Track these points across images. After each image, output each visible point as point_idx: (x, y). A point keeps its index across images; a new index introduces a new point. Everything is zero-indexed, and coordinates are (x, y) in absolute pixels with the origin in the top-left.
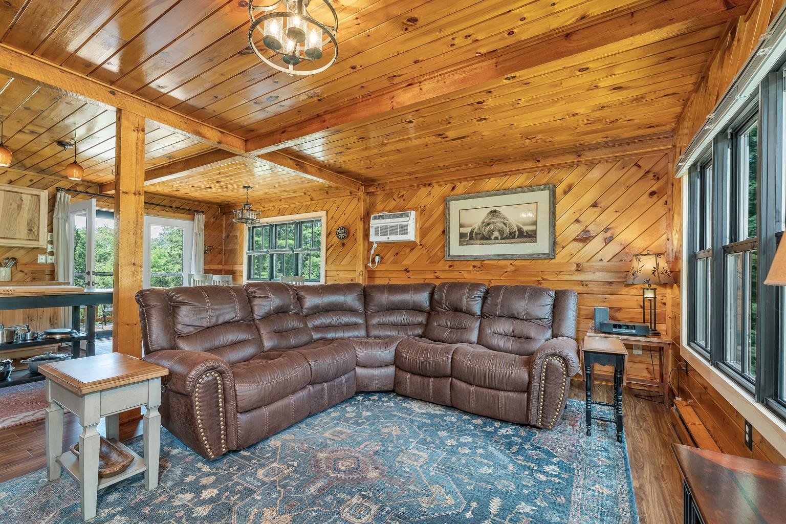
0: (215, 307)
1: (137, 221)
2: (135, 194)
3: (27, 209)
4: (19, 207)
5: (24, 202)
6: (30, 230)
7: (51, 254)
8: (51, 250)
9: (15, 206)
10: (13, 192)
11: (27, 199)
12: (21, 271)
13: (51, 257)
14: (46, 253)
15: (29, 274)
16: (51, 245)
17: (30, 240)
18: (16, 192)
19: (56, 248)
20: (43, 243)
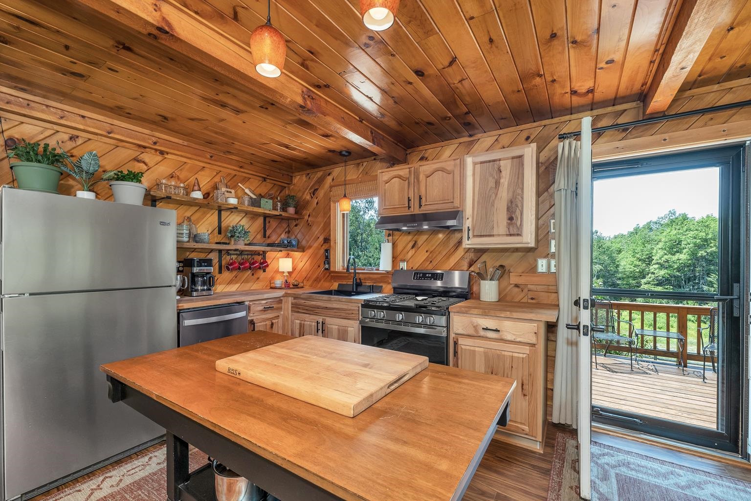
3: (506, 185)
4: (497, 183)
5: (503, 173)
6: (511, 219)
7: (553, 256)
8: (553, 249)
9: (492, 184)
10: (490, 161)
11: (507, 167)
12: (517, 286)
13: (553, 262)
14: (548, 255)
15: (526, 290)
16: (553, 243)
17: (511, 235)
18: (494, 161)
19: (558, 246)
20: (528, 238)
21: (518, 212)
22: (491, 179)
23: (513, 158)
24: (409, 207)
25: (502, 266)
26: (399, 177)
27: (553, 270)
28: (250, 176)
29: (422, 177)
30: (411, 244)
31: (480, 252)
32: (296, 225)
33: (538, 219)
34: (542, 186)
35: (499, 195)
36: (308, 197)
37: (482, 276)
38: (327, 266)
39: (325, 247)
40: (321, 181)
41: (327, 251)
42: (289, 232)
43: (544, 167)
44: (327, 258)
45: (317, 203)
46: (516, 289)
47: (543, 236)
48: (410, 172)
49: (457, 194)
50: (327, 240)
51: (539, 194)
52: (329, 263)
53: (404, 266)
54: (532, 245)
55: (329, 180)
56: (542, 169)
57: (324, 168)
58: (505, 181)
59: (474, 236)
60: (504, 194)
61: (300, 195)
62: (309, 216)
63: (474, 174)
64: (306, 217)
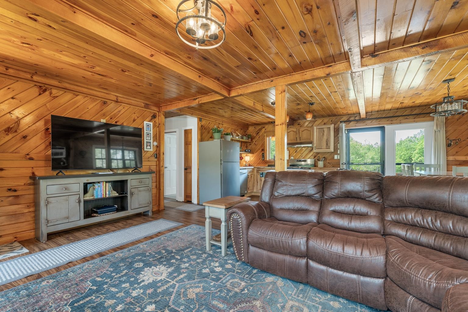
0: (292, 184)
1: (282, 138)
2: (281, 125)
3: (326, 135)
4: (323, 134)
5: (325, 132)
6: (327, 144)
7: (339, 154)
8: (339, 152)
9: (322, 134)
10: (321, 128)
11: (326, 130)
12: (328, 163)
13: (339, 156)
14: (337, 154)
15: (331, 164)
16: (339, 150)
17: (327, 149)
18: (322, 128)
19: (340, 152)
20: (332, 149)
21: (329, 143)
22: (321, 133)
23: (328, 128)
24: (297, 140)
25: (324, 157)
26: (293, 131)
27: (339, 158)
28: (238, 129)
29: (301, 132)
30: (295, 151)
31: (318, 153)
32: (250, 145)
33: (334, 144)
34: (336, 135)
35: (324, 138)
36: (255, 135)
37: (319, 160)
38: (263, 159)
39: (263, 152)
40: (260, 130)
41: (263, 154)
42: (247, 147)
43: (336, 129)
44: (263, 156)
45: (259, 137)
46: (328, 164)
47: (336, 149)
48: (297, 130)
49: (312, 137)
50: (263, 150)
51: (335, 137)
52: (264, 158)
53: (292, 158)
54: (333, 151)
55: (264, 129)
56: (335, 130)
57: (262, 125)
58: (325, 134)
59: (317, 149)
60: (325, 137)
61: (251, 134)
62: (256, 141)
63: (316, 132)
64: (254, 142)
